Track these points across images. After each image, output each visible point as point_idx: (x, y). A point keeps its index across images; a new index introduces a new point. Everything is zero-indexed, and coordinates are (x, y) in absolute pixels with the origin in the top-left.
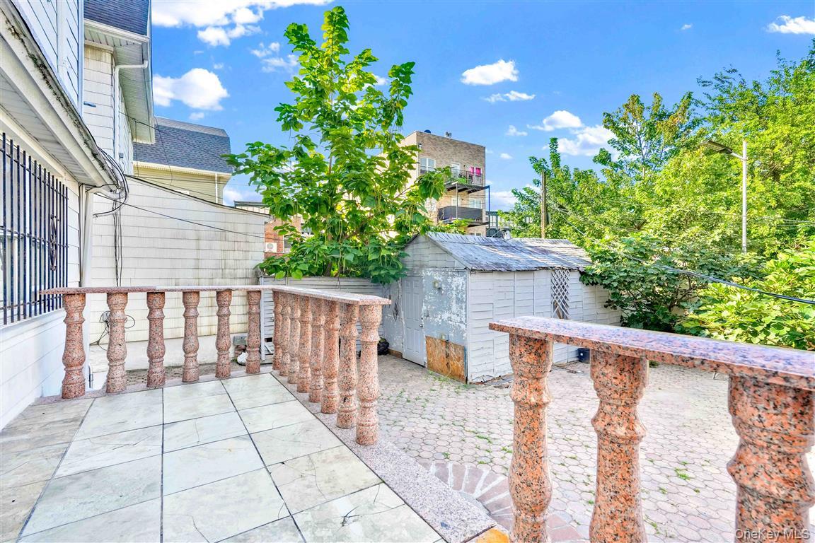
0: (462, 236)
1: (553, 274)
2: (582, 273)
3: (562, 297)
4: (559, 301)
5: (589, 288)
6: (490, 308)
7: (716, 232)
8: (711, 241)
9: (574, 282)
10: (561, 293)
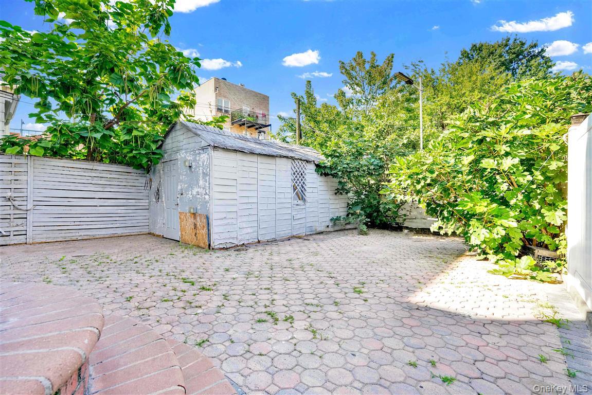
0: (220, 130)
1: (293, 163)
2: (318, 166)
3: (300, 182)
4: (298, 185)
5: (323, 178)
6: (234, 183)
7: (404, 137)
8: (402, 143)
9: (311, 171)
10: (300, 179)
